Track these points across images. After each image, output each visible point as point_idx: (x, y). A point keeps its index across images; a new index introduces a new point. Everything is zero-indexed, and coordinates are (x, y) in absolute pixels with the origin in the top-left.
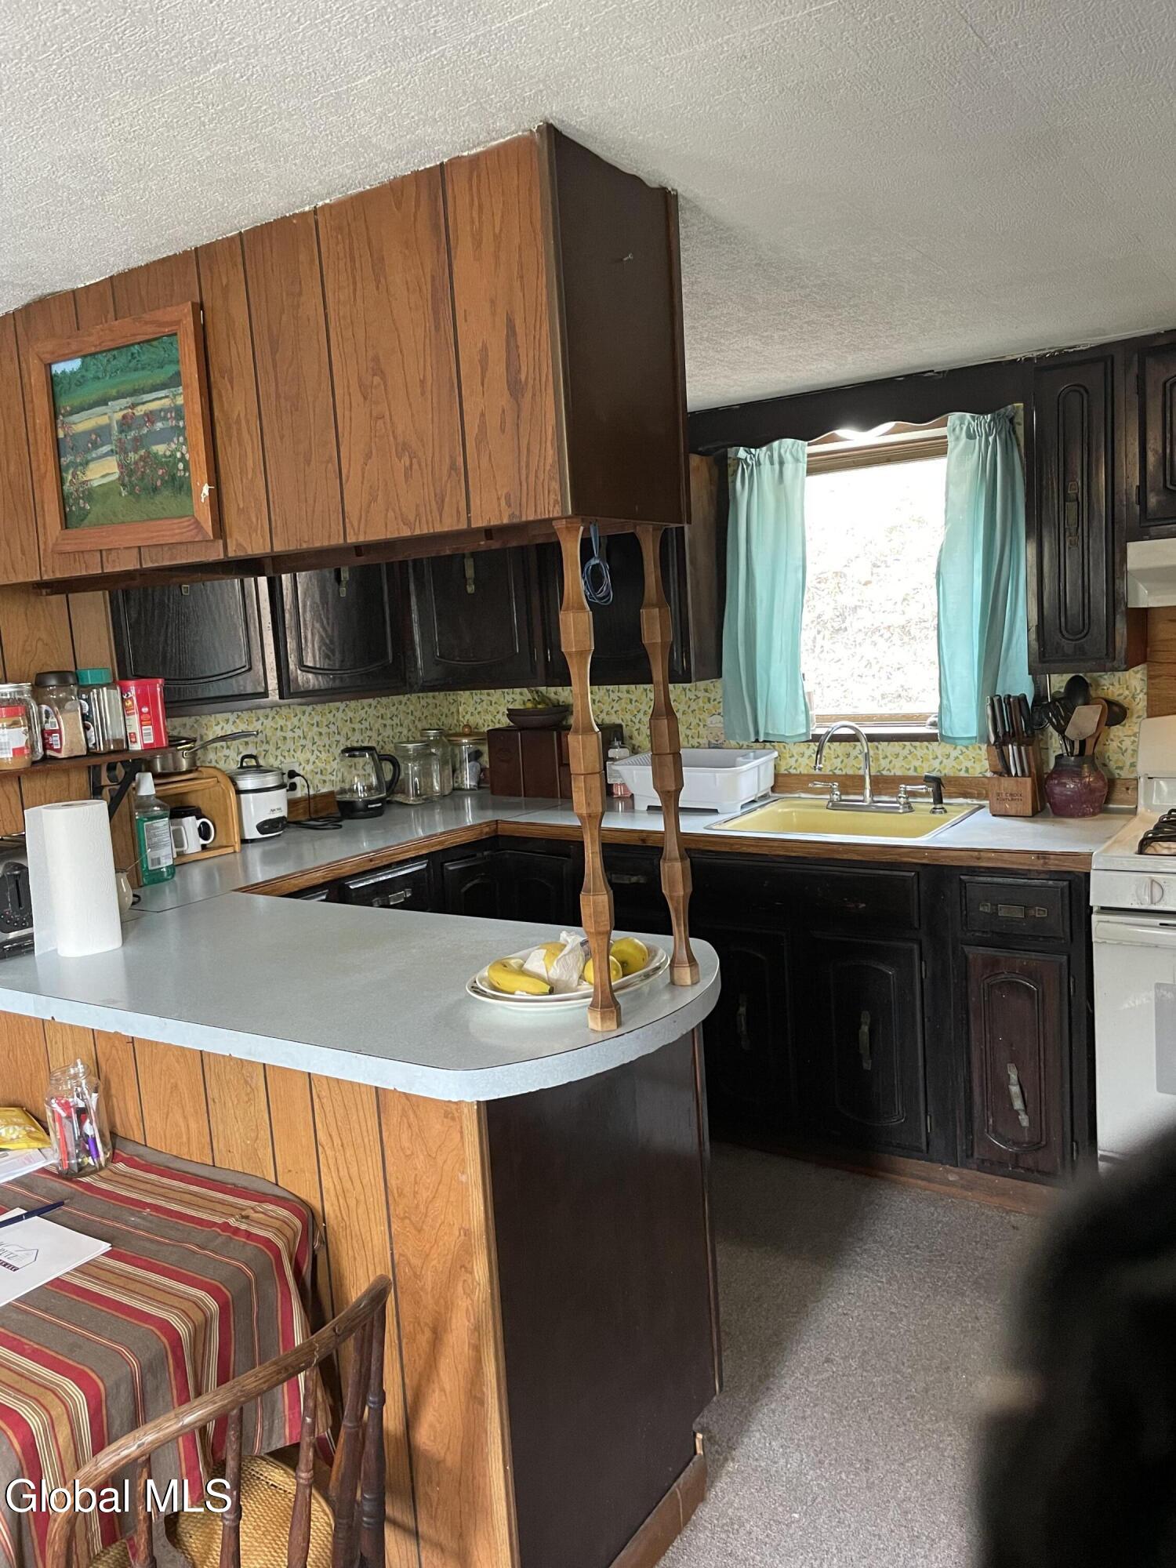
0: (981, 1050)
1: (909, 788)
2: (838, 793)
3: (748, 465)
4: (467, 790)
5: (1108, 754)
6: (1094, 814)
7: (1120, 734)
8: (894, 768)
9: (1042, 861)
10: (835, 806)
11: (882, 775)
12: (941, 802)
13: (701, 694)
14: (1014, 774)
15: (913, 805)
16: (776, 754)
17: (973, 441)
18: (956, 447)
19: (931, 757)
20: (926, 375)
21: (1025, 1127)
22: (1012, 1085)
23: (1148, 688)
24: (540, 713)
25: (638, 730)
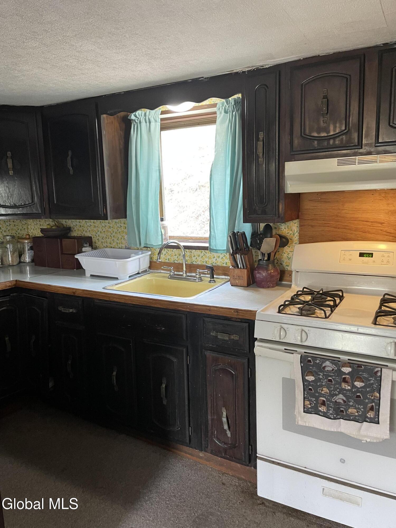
0: (212, 399)
1: (201, 271)
2: (173, 272)
3: (136, 123)
4: (27, 263)
5: (283, 259)
6: (273, 287)
7: (288, 251)
8: (198, 261)
9: (236, 313)
10: (172, 277)
11: (193, 264)
12: (213, 278)
13: (122, 225)
14: (240, 268)
15: (203, 278)
16: (150, 253)
17: (227, 114)
18: (220, 117)
19: (212, 257)
20: (200, 79)
21: (229, 437)
22: (224, 418)
23: (300, 231)
24: (53, 230)
25: (98, 239)
